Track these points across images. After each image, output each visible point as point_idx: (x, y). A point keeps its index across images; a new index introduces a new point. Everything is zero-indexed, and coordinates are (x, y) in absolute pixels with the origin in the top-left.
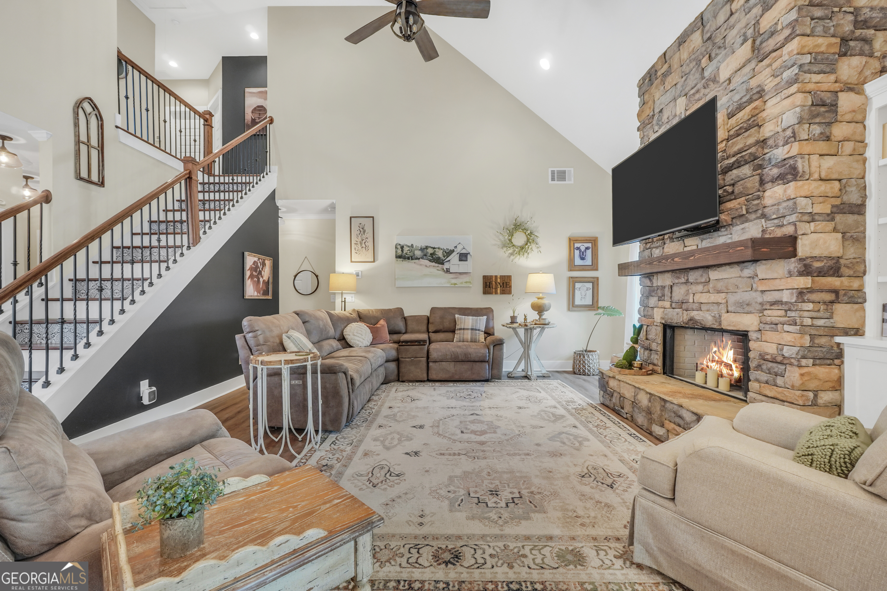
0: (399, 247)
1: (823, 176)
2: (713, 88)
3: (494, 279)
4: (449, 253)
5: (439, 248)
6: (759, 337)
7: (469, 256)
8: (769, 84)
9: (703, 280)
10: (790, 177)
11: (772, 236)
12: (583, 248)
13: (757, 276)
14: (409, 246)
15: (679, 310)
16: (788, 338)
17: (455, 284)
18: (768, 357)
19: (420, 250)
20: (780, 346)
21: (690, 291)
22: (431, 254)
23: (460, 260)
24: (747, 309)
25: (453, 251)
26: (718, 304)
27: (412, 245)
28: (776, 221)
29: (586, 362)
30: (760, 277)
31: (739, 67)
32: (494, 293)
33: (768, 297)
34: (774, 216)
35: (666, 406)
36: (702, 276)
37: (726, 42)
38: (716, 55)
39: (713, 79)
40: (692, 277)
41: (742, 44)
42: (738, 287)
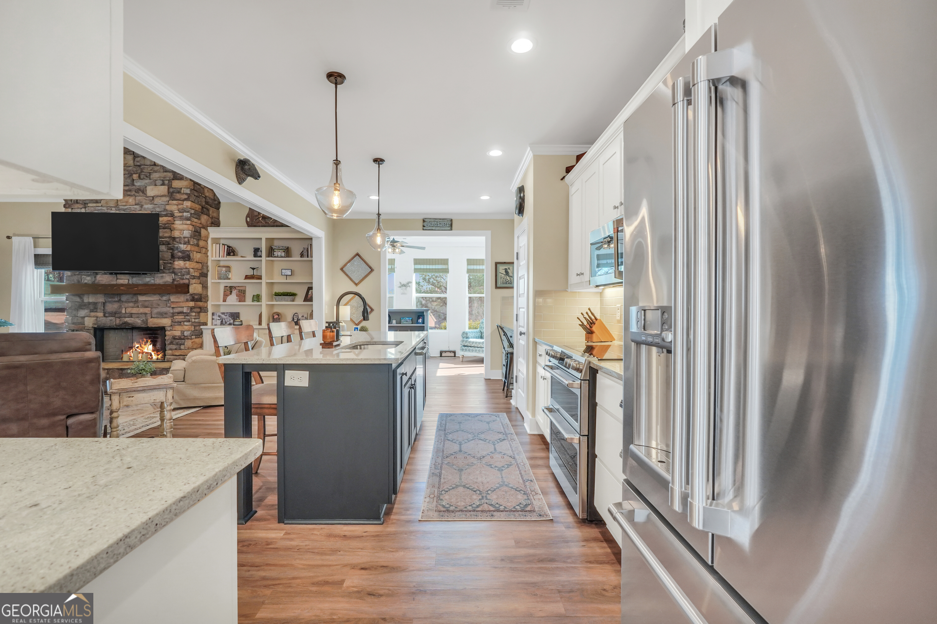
1: (197, 261)
6: (171, 329)
8: (177, 214)
9: (134, 300)
10: (187, 258)
11: (178, 283)
13: (170, 300)
15: (112, 318)
16: (186, 327)
18: (177, 337)
20: (182, 332)
21: (123, 306)
24: (165, 316)
26: (146, 314)
28: (180, 276)
30: (172, 300)
31: (159, 195)
33: (176, 310)
34: (179, 274)
35: (124, 372)
36: (132, 298)
37: (151, 177)
38: (144, 178)
39: (142, 191)
40: (124, 298)
41: (162, 185)
42: (159, 305)
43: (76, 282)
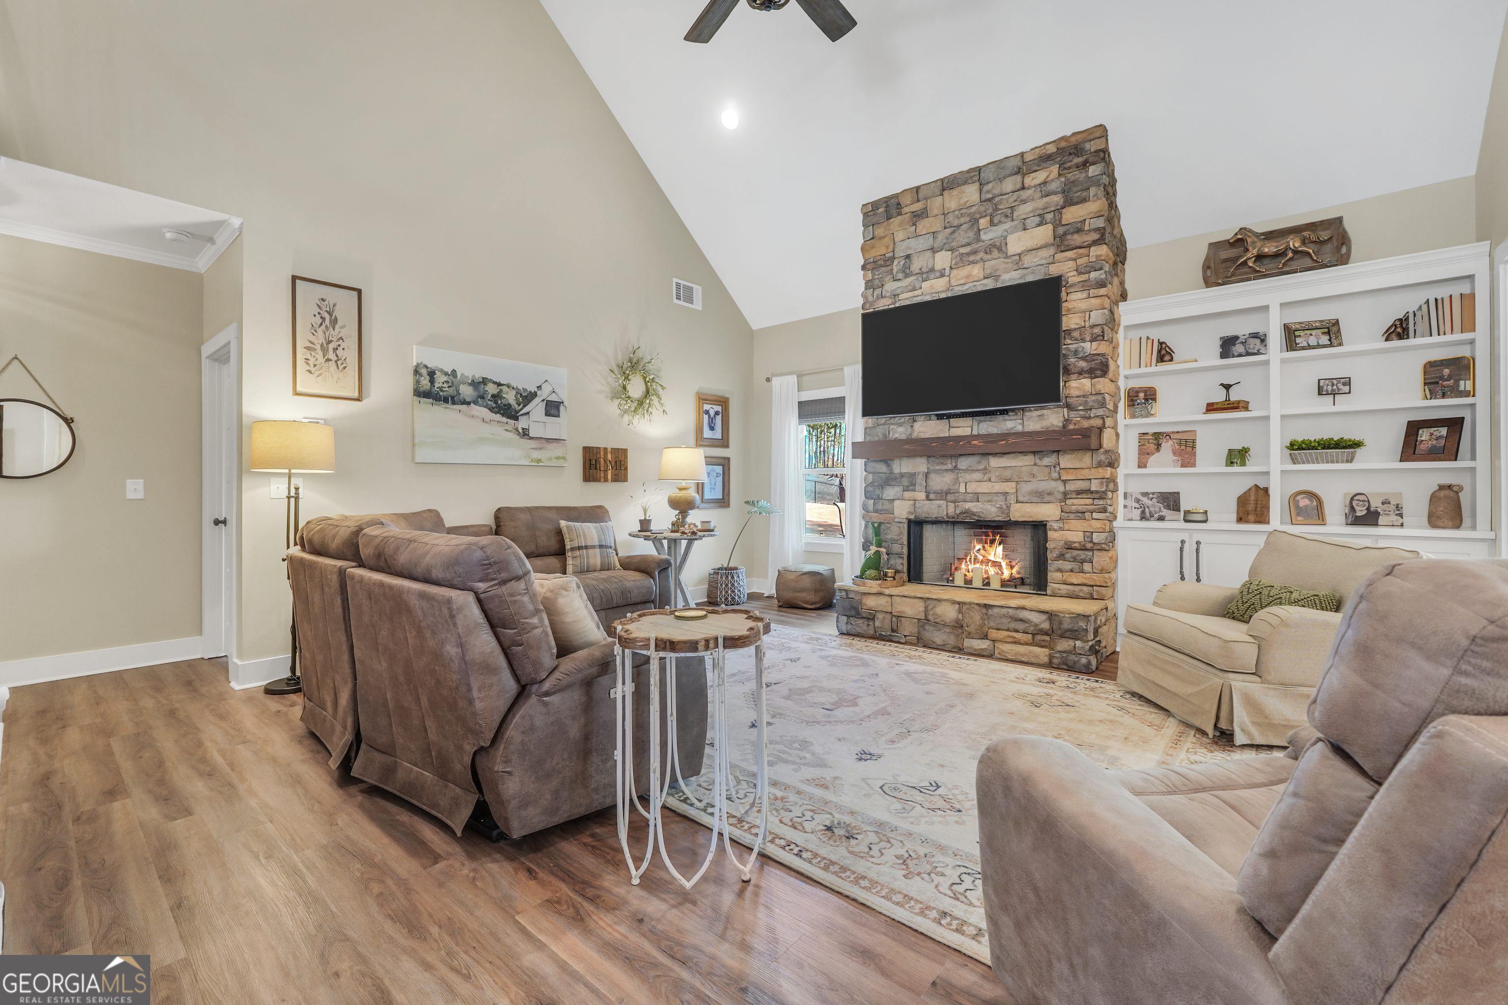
0: (424, 372)
2: (995, 257)
3: (602, 453)
4: (528, 397)
5: (508, 386)
6: (1062, 526)
7: (562, 408)
8: (1073, 278)
9: (981, 467)
10: (1099, 372)
11: (1077, 427)
12: (712, 413)
13: (1059, 464)
14: (446, 374)
15: (941, 502)
16: (1096, 525)
17: (539, 461)
18: (1076, 545)
19: (470, 384)
20: (1088, 534)
21: (961, 480)
22: (493, 396)
23: (547, 414)
24: (1047, 498)
25: (534, 395)
26: (1006, 494)
27: (454, 371)
28: (1082, 413)
29: (736, 585)
30: (1062, 466)
31: (1035, 247)
32: (602, 480)
33: (1071, 487)
34: (1081, 408)
35: (990, 612)
36: (979, 462)
37: (1015, 214)
38: (1000, 222)
39: (999, 247)
40: (963, 463)
41: (1039, 225)
42: (1034, 476)
43: (881, 437)
